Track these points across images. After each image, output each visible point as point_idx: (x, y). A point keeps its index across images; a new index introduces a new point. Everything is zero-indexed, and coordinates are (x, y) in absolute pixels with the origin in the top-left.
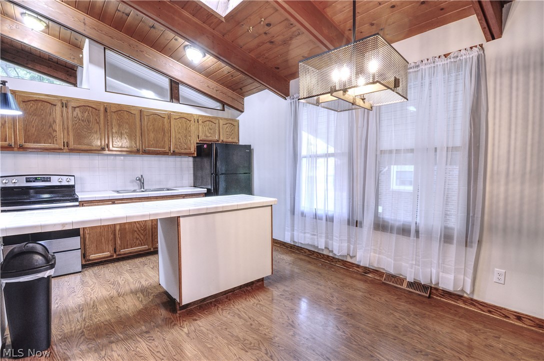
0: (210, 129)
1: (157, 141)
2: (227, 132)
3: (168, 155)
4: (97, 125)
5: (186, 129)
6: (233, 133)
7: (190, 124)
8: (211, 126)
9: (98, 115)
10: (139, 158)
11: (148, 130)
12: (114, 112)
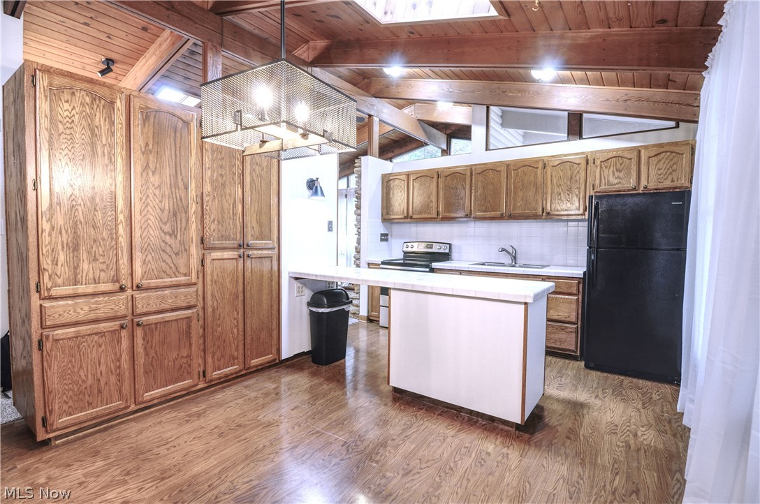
0: (617, 170)
1: (526, 201)
2: (659, 169)
3: (541, 218)
4: (463, 191)
5: (571, 178)
6: (675, 170)
7: (578, 169)
8: (621, 164)
9: (465, 181)
10: (516, 224)
11: (515, 188)
12: (479, 173)
